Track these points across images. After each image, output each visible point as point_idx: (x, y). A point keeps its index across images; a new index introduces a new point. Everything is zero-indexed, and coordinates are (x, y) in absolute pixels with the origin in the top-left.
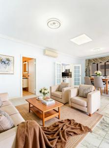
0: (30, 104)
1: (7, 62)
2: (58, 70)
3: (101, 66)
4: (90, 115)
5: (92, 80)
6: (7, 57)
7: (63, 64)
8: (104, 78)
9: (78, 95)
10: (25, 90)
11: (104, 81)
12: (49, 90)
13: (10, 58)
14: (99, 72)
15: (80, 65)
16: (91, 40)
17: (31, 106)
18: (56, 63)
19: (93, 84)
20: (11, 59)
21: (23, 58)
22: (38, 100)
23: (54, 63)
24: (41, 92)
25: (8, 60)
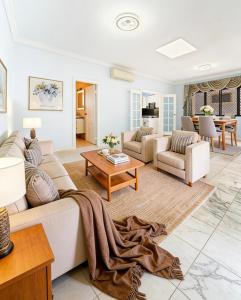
0: (87, 161)
1: (52, 90)
2: (134, 104)
3: (214, 97)
4: (190, 185)
5: (195, 122)
6: (53, 83)
7: (144, 94)
8: (217, 119)
9: (170, 148)
10: (80, 137)
11: (217, 124)
12: (119, 139)
13: (57, 83)
14: (209, 108)
15: (174, 96)
16: (194, 49)
17: (89, 164)
18: (133, 91)
19: (197, 130)
20: (59, 85)
21: (78, 83)
22: (101, 155)
23: (129, 92)
24: (105, 141)
25: (54, 87)
